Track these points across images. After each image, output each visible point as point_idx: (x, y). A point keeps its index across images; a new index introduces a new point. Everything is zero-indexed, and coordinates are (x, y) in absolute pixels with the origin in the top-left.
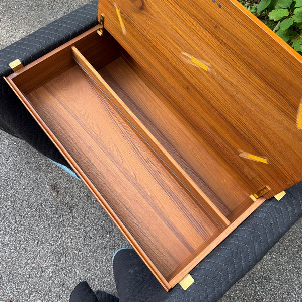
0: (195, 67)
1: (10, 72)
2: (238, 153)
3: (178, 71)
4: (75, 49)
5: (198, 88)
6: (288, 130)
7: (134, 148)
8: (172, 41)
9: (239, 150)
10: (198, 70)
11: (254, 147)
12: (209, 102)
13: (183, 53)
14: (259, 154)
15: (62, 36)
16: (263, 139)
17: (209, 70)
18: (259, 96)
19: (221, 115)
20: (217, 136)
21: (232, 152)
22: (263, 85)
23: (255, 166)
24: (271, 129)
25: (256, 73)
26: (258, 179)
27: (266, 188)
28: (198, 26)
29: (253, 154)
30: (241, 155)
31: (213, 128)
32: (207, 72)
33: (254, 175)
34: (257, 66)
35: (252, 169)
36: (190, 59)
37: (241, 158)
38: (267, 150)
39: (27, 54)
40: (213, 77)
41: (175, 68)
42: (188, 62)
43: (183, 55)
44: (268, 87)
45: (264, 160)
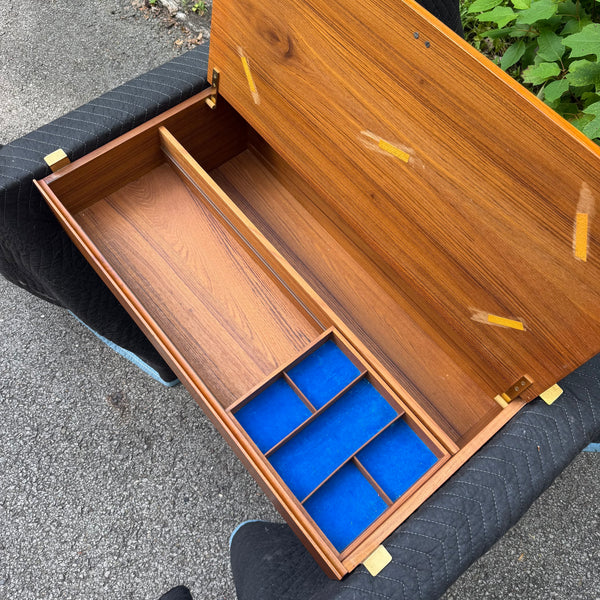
0: (386, 157)
1: (46, 171)
2: (469, 315)
3: (355, 166)
4: (165, 133)
5: (391, 195)
6: (559, 263)
7: (274, 311)
8: (343, 113)
9: (471, 308)
10: (391, 161)
11: (498, 301)
12: (412, 220)
13: (363, 132)
14: (508, 313)
15: (142, 108)
16: (513, 284)
17: (412, 160)
18: (502, 203)
19: (436, 244)
20: (429, 284)
21: (459, 313)
22: (509, 181)
23: (502, 338)
24: (527, 264)
25: (496, 160)
26: (509, 362)
27: (524, 379)
28: (390, 82)
29: (497, 314)
30: (475, 318)
31: (422, 270)
32: (408, 165)
33: (500, 355)
34: (496, 149)
35: (497, 343)
36: (377, 143)
37: (475, 323)
38: (522, 304)
39: (78, 140)
40: (418, 173)
41: (350, 161)
42: (372, 147)
43: (365, 137)
44: (518, 185)
45: (518, 325)
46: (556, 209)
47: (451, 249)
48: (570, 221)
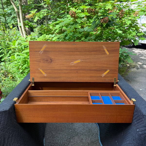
0: (76, 64)
3: (72, 70)
5: (80, 69)
6: (106, 57)
8: (66, 63)
9: (101, 75)
10: (78, 64)
11: (104, 70)
12: (85, 70)
13: (71, 63)
14: (106, 70)
16: (104, 65)
17: (81, 61)
18: (96, 56)
19: (91, 70)
20: (93, 78)
21: (100, 78)
22: (95, 52)
23: (108, 75)
24: (104, 61)
25: (92, 51)
26: (111, 78)
29: (105, 72)
30: (103, 76)
31: (91, 77)
33: (109, 78)
35: (108, 77)
36: (74, 63)
37: (103, 77)
38: (107, 67)
41: (70, 70)
45: (108, 71)
46: (102, 51)
47: (93, 69)
48: (104, 51)
